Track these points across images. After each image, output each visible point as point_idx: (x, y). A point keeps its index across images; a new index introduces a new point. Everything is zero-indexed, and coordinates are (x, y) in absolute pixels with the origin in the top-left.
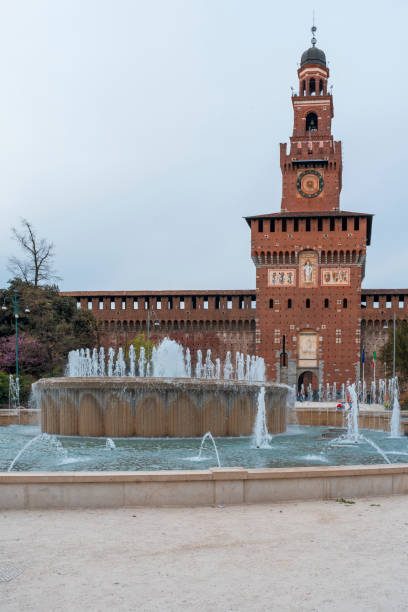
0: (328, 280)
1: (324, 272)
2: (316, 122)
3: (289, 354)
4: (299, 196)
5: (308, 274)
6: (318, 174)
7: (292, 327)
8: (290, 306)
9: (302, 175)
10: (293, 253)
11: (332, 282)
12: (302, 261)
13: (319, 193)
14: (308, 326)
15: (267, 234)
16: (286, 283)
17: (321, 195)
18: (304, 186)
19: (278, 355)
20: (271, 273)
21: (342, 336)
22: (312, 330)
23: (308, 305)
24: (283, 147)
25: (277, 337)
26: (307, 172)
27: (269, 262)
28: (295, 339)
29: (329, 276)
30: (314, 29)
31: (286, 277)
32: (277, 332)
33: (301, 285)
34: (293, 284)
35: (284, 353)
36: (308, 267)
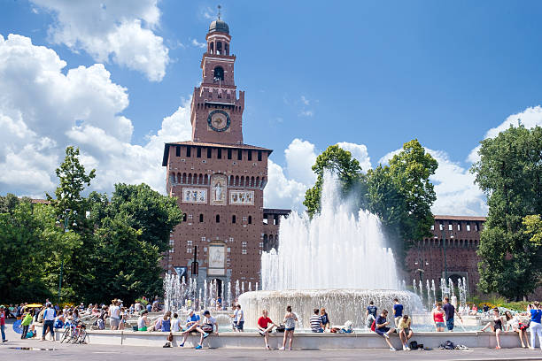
0: (235, 200)
1: (233, 193)
2: (222, 74)
3: (200, 263)
4: (209, 129)
5: (218, 193)
6: (226, 115)
7: (204, 239)
8: (201, 221)
9: (213, 113)
10: (206, 176)
11: (239, 202)
12: (213, 183)
13: (226, 128)
14: (218, 238)
15: (183, 158)
16: (198, 201)
17: (228, 130)
18: (214, 122)
19: (189, 264)
20: (185, 191)
21: (248, 248)
22: (223, 243)
23: (218, 221)
24: (197, 90)
25: (190, 247)
26: (217, 112)
27: (184, 182)
28: (205, 249)
29: (236, 196)
31: (199, 196)
32: (190, 242)
33: (212, 203)
34: (205, 202)
35: (195, 262)
36: (218, 188)
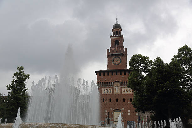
0: (124, 92)
1: (123, 89)
2: (118, 43)
3: (110, 119)
4: (113, 64)
5: (117, 89)
6: (119, 58)
7: (111, 109)
8: (110, 101)
9: (114, 58)
10: (111, 82)
11: (126, 92)
12: (115, 85)
14: (117, 109)
15: (102, 76)
16: (109, 93)
17: (121, 64)
18: (115, 62)
19: (106, 120)
20: (103, 89)
21: (131, 112)
22: (119, 110)
23: (117, 101)
24: (108, 50)
25: (106, 112)
26: (116, 57)
27: (103, 86)
28: (112, 113)
29: (125, 90)
30: (117, 19)
31: (109, 91)
32: (106, 111)
33: (114, 94)
34: (112, 93)
35: (108, 119)
36: (117, 87)
